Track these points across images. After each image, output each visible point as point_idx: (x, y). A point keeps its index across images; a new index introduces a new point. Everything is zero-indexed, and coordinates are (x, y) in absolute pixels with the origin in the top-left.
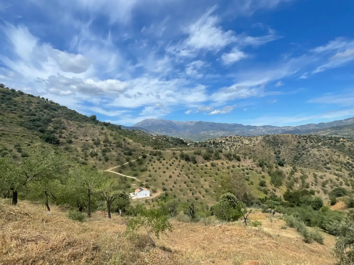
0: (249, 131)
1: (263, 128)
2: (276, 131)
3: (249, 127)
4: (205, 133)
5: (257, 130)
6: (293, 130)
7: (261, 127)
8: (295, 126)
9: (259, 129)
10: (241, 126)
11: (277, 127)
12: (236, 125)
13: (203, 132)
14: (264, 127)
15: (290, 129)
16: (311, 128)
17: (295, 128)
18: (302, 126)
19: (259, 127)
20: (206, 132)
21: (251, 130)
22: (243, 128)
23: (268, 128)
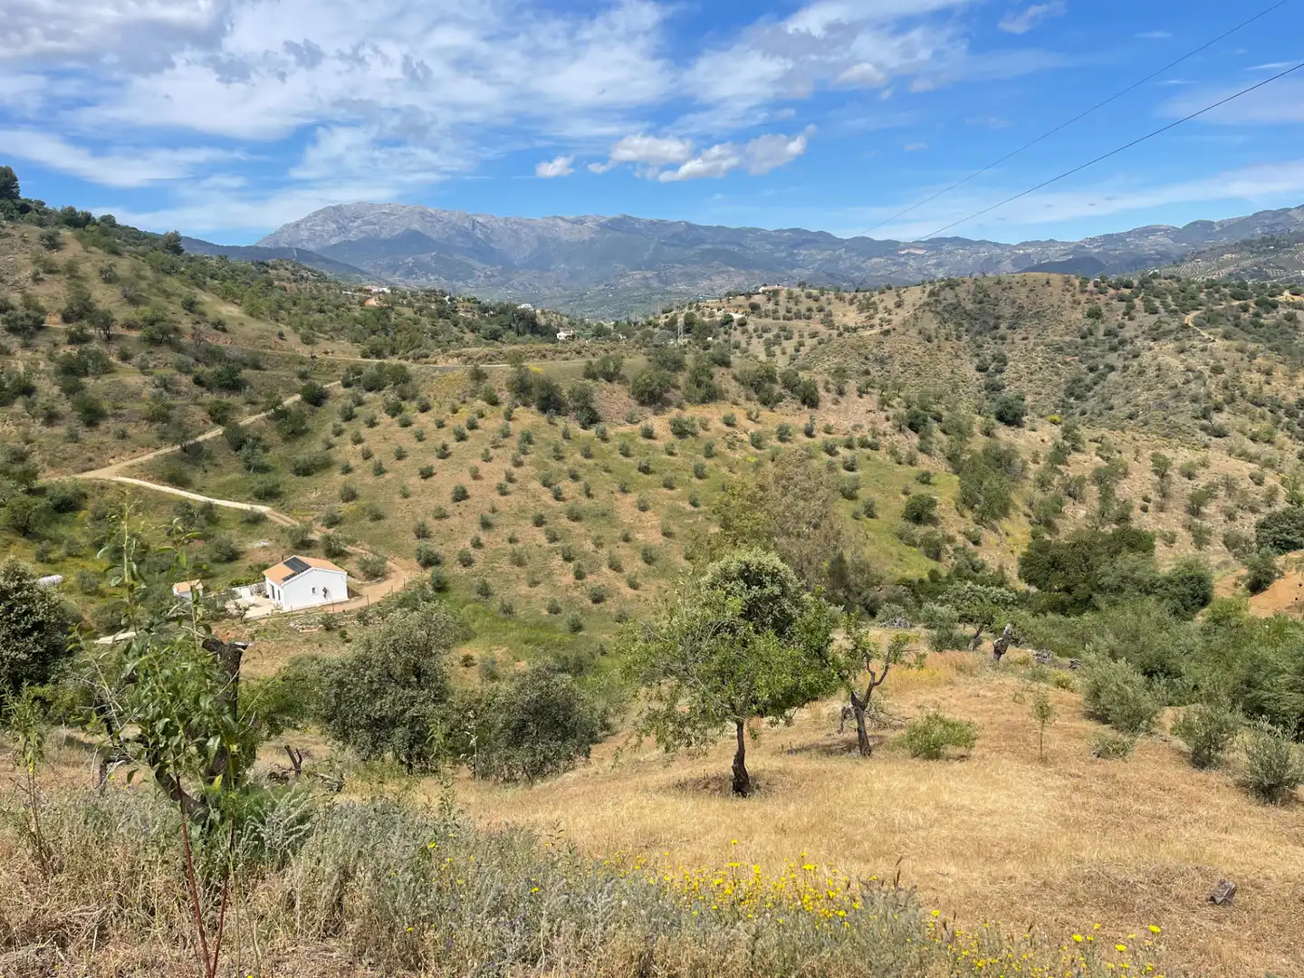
0: (859, 269)
1: (928, 249)
2: (991, 262)
3: (864, 247)
4: (644, 278)
5: (902, 260)
6: (1065, 258)
7: (916, 244)
8: (1075, 237)
9: (907, 254)
10: (824, 240)
11: (996, 245)
12: (801, 239)
13: (638, 275)
14: (935, 244)
15: (1055, 255)
16: (1148, 245)
17: (1079, 247)
18: (1108, 238)
19: (908, 245)
20: (649, 274)
21: (874, 260)
22: (834, 251)
23: (950, 253)
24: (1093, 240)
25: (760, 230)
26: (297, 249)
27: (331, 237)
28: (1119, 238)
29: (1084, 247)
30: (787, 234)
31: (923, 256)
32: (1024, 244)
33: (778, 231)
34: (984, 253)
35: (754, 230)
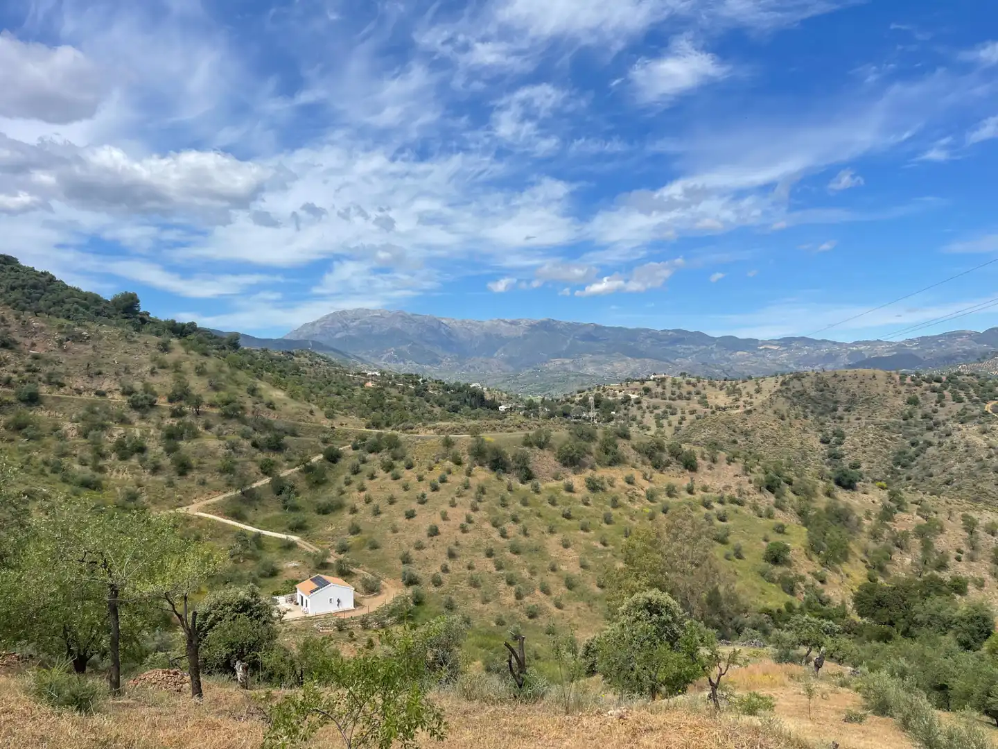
0: (728, 360)
1: (781, 345)
2: (830, 357)
3: (731, 344)
4: (563, 364)
5: (761, 353)
6: (890, 354)
7: (771, 342)
8: (897, 338)
9: (765, 348)
10: (699, 338)
11: (835, 343)
12: (680, 337)
13: (558, 362)
14: (787, 342)
15: (882, 352)
16: (957, 347)
17: (900, 346)
18: (923, 340)
19: (764, 343)
20: (567, 361)
21: (739, 353)
22: (708, 346)
23: (797, 348)
24: (912, 341)
25: (650, 330)
26: (313, 342)
27: (337, 332)
28: (934, 339)
29: (905, 346)
30: (670, 333)
31: (777, 351)
32: (856, 343)
33: (665, 330)
34: (825, 350)
35: (647, 330)
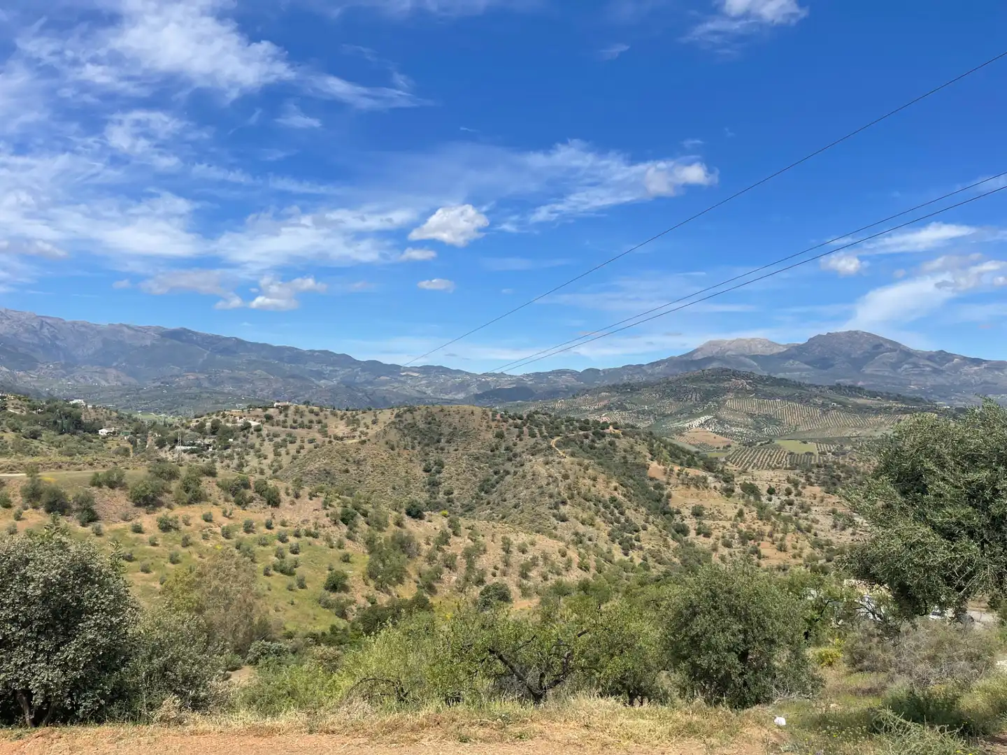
0: (371, 384)
1: (422, 373)
3: (374, 367)
4: (197, 379)
5: (402, 379)
7: (412, 369)
9: (407, 375)
10: (346, 360)
11: (467, 374)
12: (326, 358)
14: (426, 370)
17: (519, 379)
18: (537, 375)
19: (406, 369)
20: (202, 376)
21: (383, 378)
22: (353, 369)
23: (435, 376)
24: (528, 375)
25: (296, 349)
29: (522, 380)
30: (317, 353)
31: (417, 377)
33: (310, 351)
34: (458, 380)
35: (294, 349)
